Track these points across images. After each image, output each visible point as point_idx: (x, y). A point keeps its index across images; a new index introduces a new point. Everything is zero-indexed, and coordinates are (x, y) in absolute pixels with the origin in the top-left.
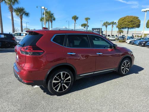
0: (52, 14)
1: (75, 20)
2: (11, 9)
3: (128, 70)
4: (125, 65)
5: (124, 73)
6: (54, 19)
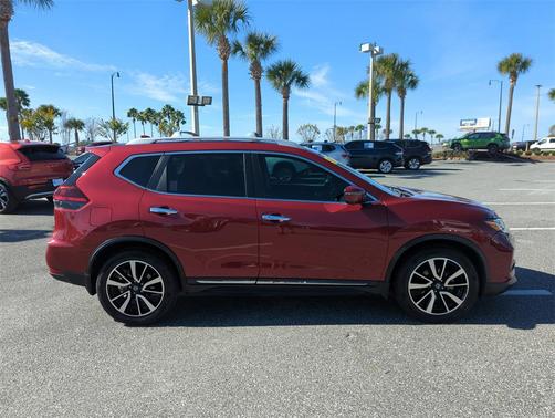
0: (405, 65)
1: (514, 76)
2: (256, 70)
3: (459, 302)
4: (435, 277)
5: (429, 310)
6: (412, 81)
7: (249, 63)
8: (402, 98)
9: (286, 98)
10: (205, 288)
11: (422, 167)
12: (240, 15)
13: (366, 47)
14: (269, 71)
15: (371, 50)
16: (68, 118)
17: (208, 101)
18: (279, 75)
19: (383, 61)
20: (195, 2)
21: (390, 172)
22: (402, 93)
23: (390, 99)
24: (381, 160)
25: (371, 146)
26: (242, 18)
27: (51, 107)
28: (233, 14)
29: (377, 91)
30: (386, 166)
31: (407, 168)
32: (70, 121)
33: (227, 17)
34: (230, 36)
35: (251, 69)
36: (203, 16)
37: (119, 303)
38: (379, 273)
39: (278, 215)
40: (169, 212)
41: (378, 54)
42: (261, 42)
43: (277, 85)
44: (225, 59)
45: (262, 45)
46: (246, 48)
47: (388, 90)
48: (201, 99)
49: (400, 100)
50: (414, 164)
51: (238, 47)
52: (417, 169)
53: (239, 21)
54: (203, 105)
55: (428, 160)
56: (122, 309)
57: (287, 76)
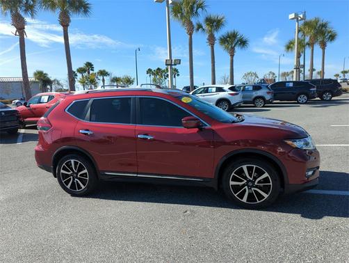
0: (325, 25)
2: (211, 40)
3: (266, 196)
4: (248, 178)
5: (245, 200)
6: (331, 36)
7: (207, 36)
8: (324, 49)
9: (232, 56)
10: (110, 177)
11: (333, 98)
12: (200, 6)
13: (292, 16)
14: (221, 39)
15: (296, 17)
16: (113, 76)
17: (178, 62)
18: (227, 41)
19: (306, 24)
20: (170, 2)
21: (305, 103)
22: (323, 45)
23: (313, 50)
24: (299, 95)
25: (291, 85)
26: (202, 7)
27: (104, 71)
28: (195, 6)
29: (302, 45)
30: (303, 98)
31: (322, 99)
32: (114, 78)
33: (192, 8)
34: (194, 20)
35: (208, 39)
36: (177, 10)
37: (67, 183)
38: (210, 173)
39: (147, 135)
40: (89, 133)
41: (302, 19)
42: (214, 21)
43: (227, 48)
44: (191, 35)
45: (215, 23)
46: (205, 26)
47: (311, 44)
48: (173, 61)
49: (321, 50)
50: (327, 96)
51: (200, 26)
52: (330, 100)
53: (200, 10)
54: (175, 65)
55: (339, 93)
56: (69, 187)
57: (234, 42)
